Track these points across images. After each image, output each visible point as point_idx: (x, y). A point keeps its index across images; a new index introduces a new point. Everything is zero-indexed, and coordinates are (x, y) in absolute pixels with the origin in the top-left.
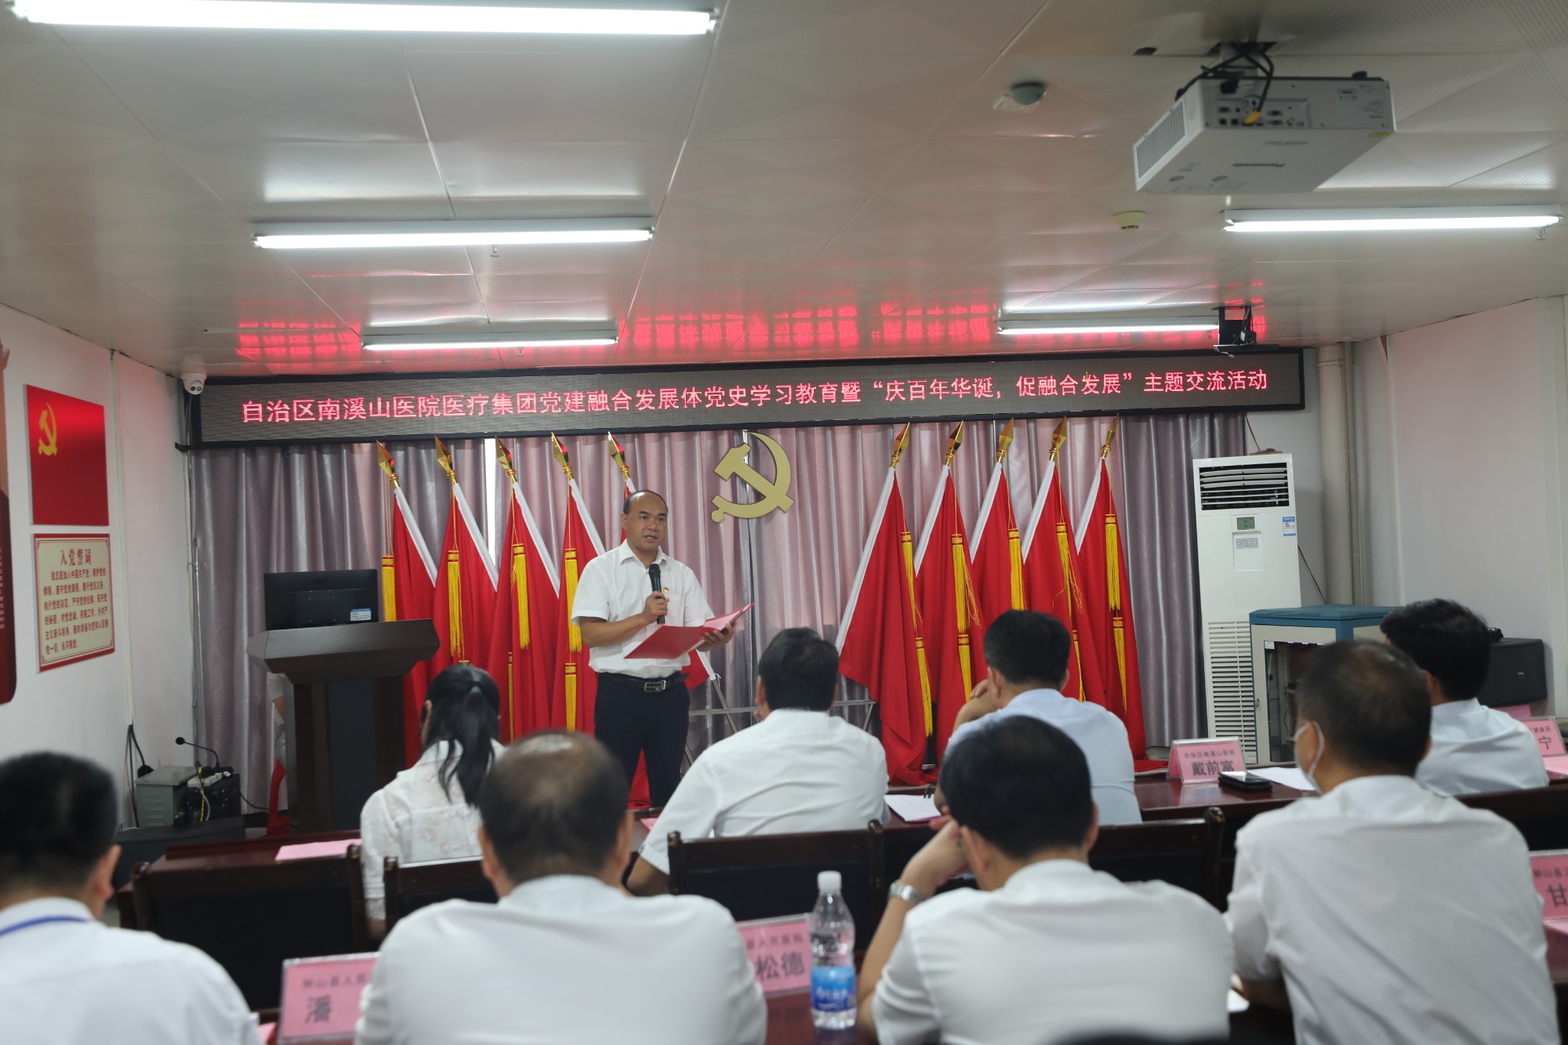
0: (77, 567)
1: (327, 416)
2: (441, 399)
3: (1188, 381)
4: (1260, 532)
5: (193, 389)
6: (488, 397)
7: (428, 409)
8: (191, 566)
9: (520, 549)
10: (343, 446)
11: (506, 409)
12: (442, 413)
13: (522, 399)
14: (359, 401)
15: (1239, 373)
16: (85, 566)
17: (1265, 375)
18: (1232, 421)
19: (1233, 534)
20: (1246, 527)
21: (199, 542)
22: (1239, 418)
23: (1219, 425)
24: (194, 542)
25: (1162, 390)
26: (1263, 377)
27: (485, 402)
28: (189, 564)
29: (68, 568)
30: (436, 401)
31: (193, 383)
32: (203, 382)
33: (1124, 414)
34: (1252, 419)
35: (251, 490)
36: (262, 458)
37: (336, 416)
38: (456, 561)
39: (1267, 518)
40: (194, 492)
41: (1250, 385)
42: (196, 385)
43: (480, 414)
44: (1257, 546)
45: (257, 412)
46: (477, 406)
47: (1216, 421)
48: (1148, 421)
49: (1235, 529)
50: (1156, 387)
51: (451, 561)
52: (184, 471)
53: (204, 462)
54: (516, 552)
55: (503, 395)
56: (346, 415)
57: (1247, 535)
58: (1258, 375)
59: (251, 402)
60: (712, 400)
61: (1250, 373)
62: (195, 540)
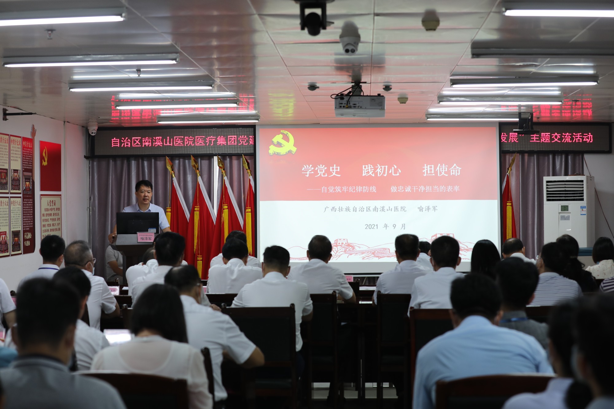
1: (146, 145)
2: (195, 138)
3: (553, 137)
4: (570, 213)
6: (215, 137)
7: (189, 142)
10: (153, 158)
11: (223, 143)
12: (195, 144)
13: (230, 139)
14: (160, 138)
15: (579, 134)
16: (54, 207)
17: (592, 136)
18: (577, 158)
20: (565, 210)
21: (92, 198)
22: (581, 156)
23: (571, 158)
28: (88, 208)
29: (49, 207)
30: (192, 139)
31: (92, 130)
32: (96, 130)
33: (522, 153)
34: (587, 157)
35: (113, 177)
36: (119, 163)
37: (150, 145)
39: (574, 206)
40: (91, 177)
41: (584, 140)
42: (94, 132)
43: (211, 145)
44: (569, 220)
45: (118, 142)
46: (210, 142)
48: (534, 156)
49: (560, 211)
50: (536, 140)
51: (196, 211)
52: (87, 167)
53: (95, 163)
54: (224, 208)
55: (222, 136)
56: (154, 144)
57: (565, 214)
58: (588, 136)
59: (115, 138)
61: (584, 134)
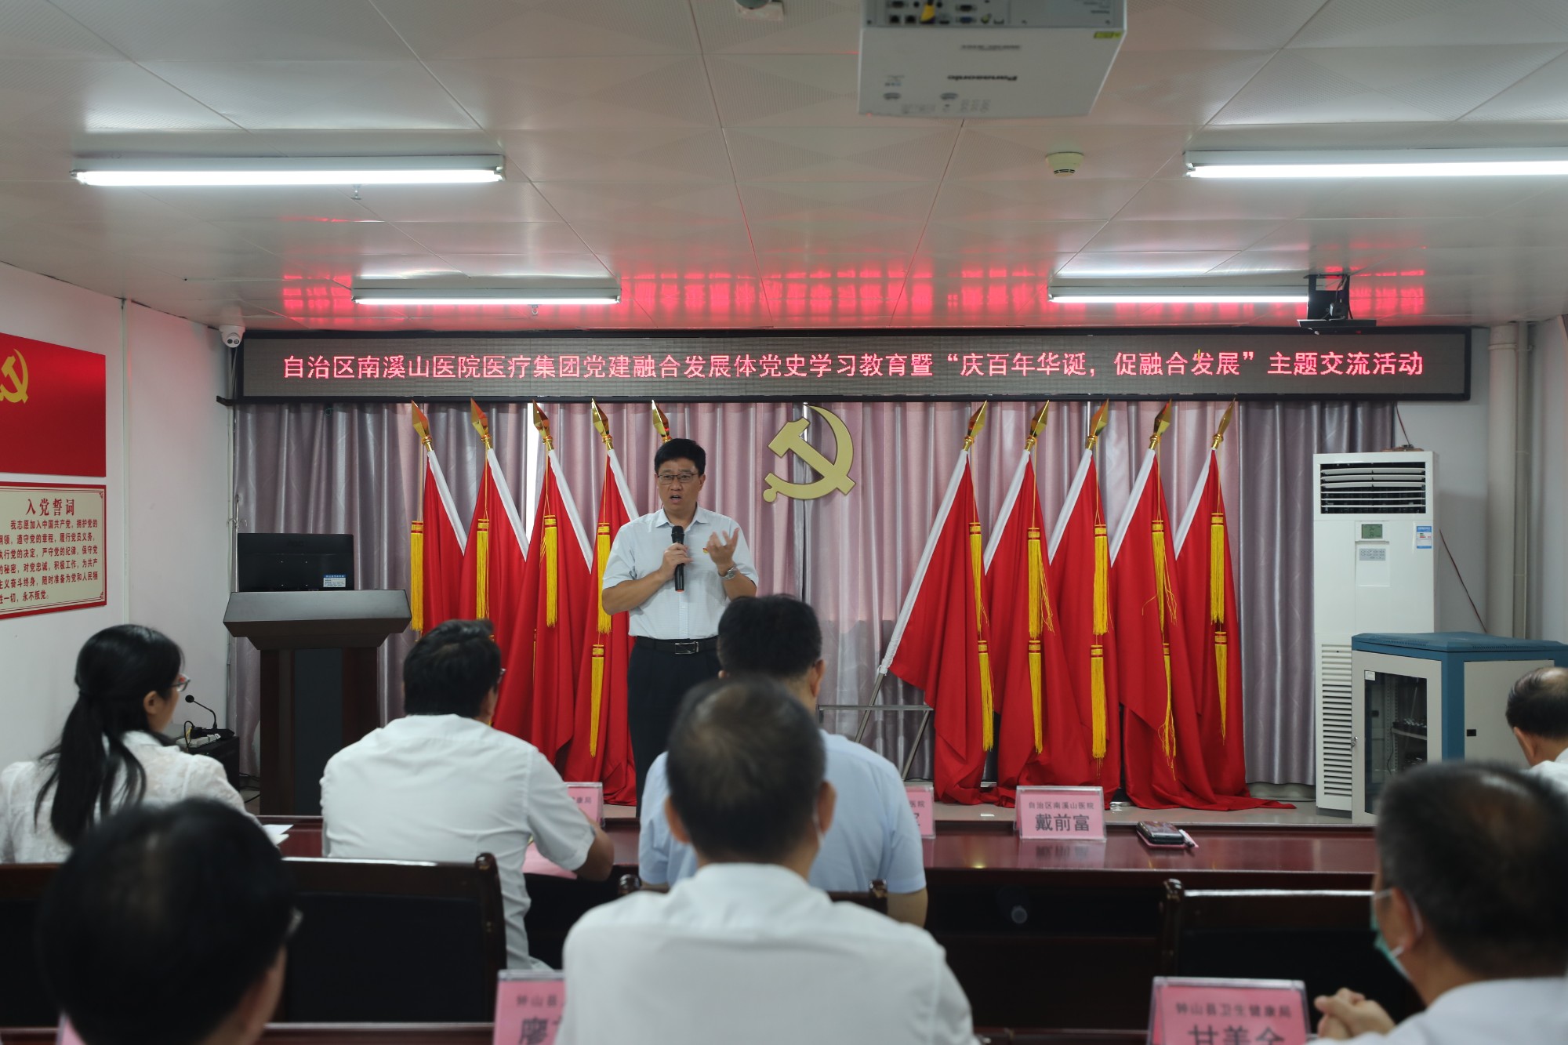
0: (51, 517)
1: (366, 374)
2: (482, 362)
3: (1324, 363)
4: (1388, 542)
5: (230, 341)
6: (529, 359)
7: (468, 370)
8: (231, 522)
9: (551, 522)
10: (384, 406)
11: (548, 372)
12: (482, 374)
13: (565, 363)
14: (399, 359)
15: (1387, 355)
16: (64, 516)
17: (1420, 358)
18: (1379, 412)
19: (1356, 543)
20: (1372, 536)
21: (241, 496)
22: (1388, 408)
23: (1363, 414)
24: (236, 498)
25: (1290, 372)
26: (1418, 361)
27: (526, 364)
28: (230, 520)
29: (38, 518)
30: (476, 361)
31: (229, 336)
32: (241, 335)
33: (1243, 399)
34: (1404, 410)
35: (293, 448)
36: (306, 415)
37: (375, 374)
38: (486, 530)
39: (1399, 527)
40: (238, 448)
41: (1401, 369)
42: (233, 338)
43: (521, 376)
44: (1384, 559)
45: (299, 367)
46: (518, 368)
47: (1359, 411)
48: (1273, 408)
49: (1359, 538)
50: (1283, 368)
51: (481, 530)
52: (229, 425)
53: (250, 417)
54: (547, 524)
55: (545, 356)
56: (385, 373)
57: (1372, 545)
58: (1411, 358)
59: (292, 357)
60: (767, 369)
61: (1402, 355)
62: (237, 496)
